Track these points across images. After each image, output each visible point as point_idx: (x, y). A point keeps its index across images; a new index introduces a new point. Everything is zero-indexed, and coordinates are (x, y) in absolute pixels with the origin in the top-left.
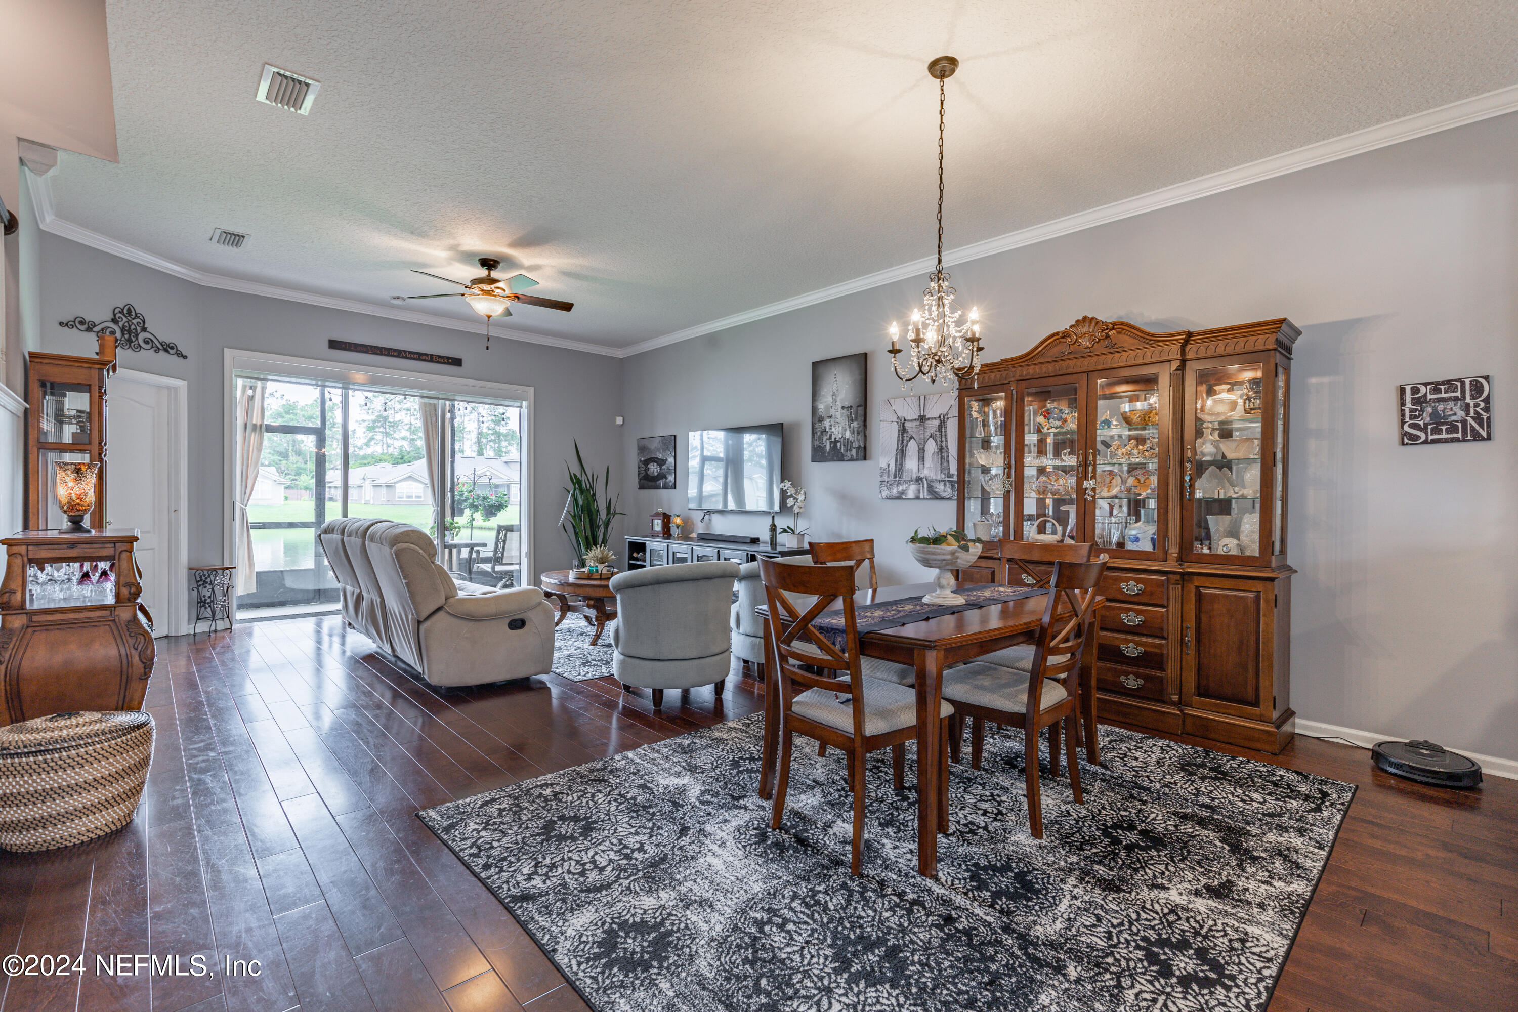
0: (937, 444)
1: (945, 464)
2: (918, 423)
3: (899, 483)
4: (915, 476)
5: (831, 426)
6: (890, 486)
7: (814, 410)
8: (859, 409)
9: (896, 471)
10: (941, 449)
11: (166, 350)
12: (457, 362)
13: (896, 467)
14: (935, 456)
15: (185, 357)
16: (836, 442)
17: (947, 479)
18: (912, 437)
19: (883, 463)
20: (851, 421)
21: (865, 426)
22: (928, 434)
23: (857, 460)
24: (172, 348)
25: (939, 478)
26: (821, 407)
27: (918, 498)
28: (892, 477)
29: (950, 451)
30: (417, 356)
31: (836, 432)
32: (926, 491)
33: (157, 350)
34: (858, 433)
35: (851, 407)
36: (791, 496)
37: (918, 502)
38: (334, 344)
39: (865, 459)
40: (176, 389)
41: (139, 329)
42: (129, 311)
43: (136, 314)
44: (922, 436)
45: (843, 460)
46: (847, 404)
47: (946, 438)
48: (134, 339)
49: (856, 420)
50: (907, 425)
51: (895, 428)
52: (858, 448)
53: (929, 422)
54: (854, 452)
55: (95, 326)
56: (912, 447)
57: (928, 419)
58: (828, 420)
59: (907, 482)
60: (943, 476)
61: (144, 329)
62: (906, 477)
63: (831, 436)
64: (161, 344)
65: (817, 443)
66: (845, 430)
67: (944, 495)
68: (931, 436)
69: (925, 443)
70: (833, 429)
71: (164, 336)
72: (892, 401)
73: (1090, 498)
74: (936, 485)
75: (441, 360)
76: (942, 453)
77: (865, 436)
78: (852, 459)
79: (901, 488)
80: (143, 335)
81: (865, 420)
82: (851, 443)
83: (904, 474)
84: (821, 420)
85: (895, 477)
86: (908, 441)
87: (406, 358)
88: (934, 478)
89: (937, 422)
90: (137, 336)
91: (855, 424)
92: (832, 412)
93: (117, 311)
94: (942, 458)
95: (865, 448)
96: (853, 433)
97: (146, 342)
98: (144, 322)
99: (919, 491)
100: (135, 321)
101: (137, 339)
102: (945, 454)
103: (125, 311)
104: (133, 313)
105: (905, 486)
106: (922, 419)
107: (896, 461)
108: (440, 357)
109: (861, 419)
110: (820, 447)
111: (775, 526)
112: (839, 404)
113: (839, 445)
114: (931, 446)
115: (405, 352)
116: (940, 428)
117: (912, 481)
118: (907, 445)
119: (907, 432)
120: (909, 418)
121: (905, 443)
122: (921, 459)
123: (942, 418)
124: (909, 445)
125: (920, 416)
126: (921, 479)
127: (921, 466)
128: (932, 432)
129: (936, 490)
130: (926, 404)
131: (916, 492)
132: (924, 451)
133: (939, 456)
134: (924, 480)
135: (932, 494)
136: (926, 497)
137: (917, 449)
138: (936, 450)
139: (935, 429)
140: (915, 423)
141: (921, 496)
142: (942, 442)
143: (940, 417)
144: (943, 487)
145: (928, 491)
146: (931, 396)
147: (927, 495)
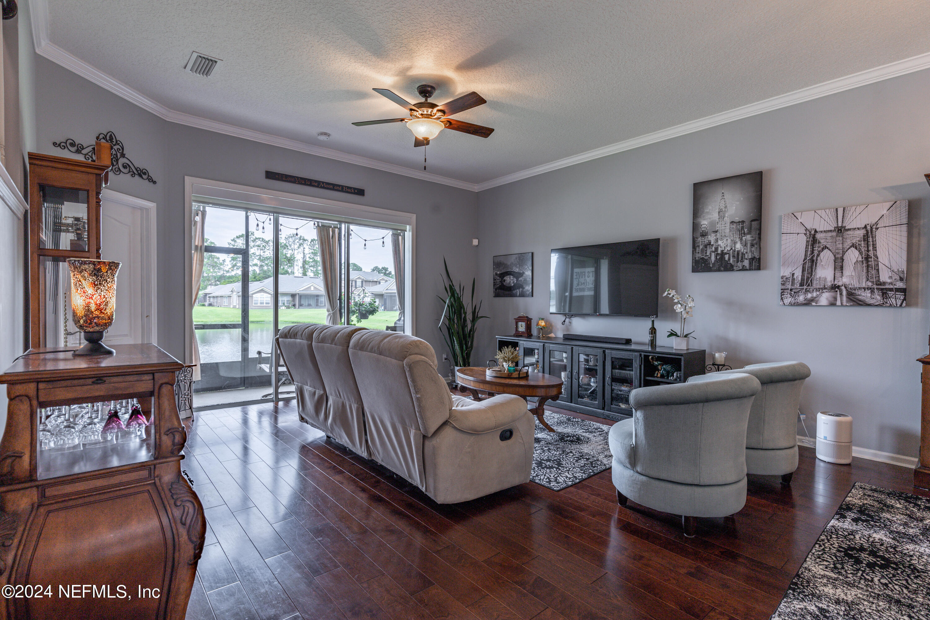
0: (861, 253)
1: (874, 272)
2: (834, 234)
3: (807, 291)
4: (829, 284)
5: (717, 240)
6: (794, 293)
7: (695, 226)
8: (753, 223)
9: (802, 279)
10: (867, 258)
11: (140, 175)
12: (360, 192)
13: (803, 275)
14: (859, 265)
15: (155, 182)
16: (723, 254)
17: (875, 287)
18: (826, 247)
19: (787, 273)
20: (742, 233)
21: (760, 238)
22: (848, 243)
23: (750, 269)
24: (145, 174)
25: (864, 285)
26: (704, 223)
27: (833, 304)
28: (797, 286)
29: (880, 259)
30: (332, 187)
31: (722, 245)
32: (845, 298)
33: (133, 175)
34: (752, 245)
35: (743, 222)
36: (678, 303)
37: (833, 308)
38: (270, 175)
39: (759, 268)
40: (148, 210)
41: (119, 155)
42: (110, 138)
43: (116, 141)
44: (840, 246)
45: (733, 270)
46: (737, 219)
47: (875, 249)
48: (115, 163)
49: (749, 233)
50: (818, 236)
51: (802, 240)
52: (752, 259)
53: (849, 232)
54: (746, 263)
55: (83, 149)
56: (826, 257)
57: (849, 230)
58: (713, 235)
59: (818, 290)
60: (870, 284)
61: (123, 155)
62: (816, 284)
63: (716, 249)
64: (136, 169)
65: (698, 256)
66: (735, 243)
67: (872, 302)
68: (853, 246)
69: (844, 253)
70: (720, 242)
71: (139, 163)
72: (798, 215)
74: (857, 292)
75: (349, 190)
76: (868, 262)
77: (760, 248)
78: (744, 269)
79: (809, 296)
80: (122, 161)
81: (760, 234)
82: (742, 253)
83: (815, 282)
84: (704, 235)
85: (802, 284)
86: (819, 252)
87: (324, 188)
88: (857, 285)
89: (863, 232)
90: (117, 160)
91: (749, 237)
92: (718, 227)
93: (101, 136)
94: (868, 266)
95: (760, 259)
96: (746, 245)
97: (125, 167)
98: (123, 149)
99: (835, 299)
100: (116, 147)
101: (117, 163)
102: (872, 263)
103: (108, 138)
104: (114, 140)
105: (815, 294)
106: (840, 230)
107: (803, 271)
108: (348, 187)
109: (755, 233)
110: (703, 259)
111: (655, 329)
112: (727, 220)
113: (727, 257)
114: (853, 256)
115: (323, 183)
116: (866, 238)
117: (825, 288)
118: (818, 255)
119: (819, 242)
120: (822, 229)
121: (816, 253)
122: (838, 267)
123: (869, 228)
124: (822, 254)
125: (838, 227)
126: (838, 287)
127: (838, 274)
128: (854, 241)
129: (860, 297)
130: (845, 215)
131: (831, 299)
132: (843, 260)
133: (865, 265)
134: (843, 288)
135: (854, 301)
136: (845, 303)
137: (833, 258)
138: (860, 259)
139: (858, 239)
140: (830, 234)
141: (838, 303)
142: (868, 251)
143: (865, 227)
144: (869, 295)
145: (847, 298)
146: (854, 208)
147: (847, 302)
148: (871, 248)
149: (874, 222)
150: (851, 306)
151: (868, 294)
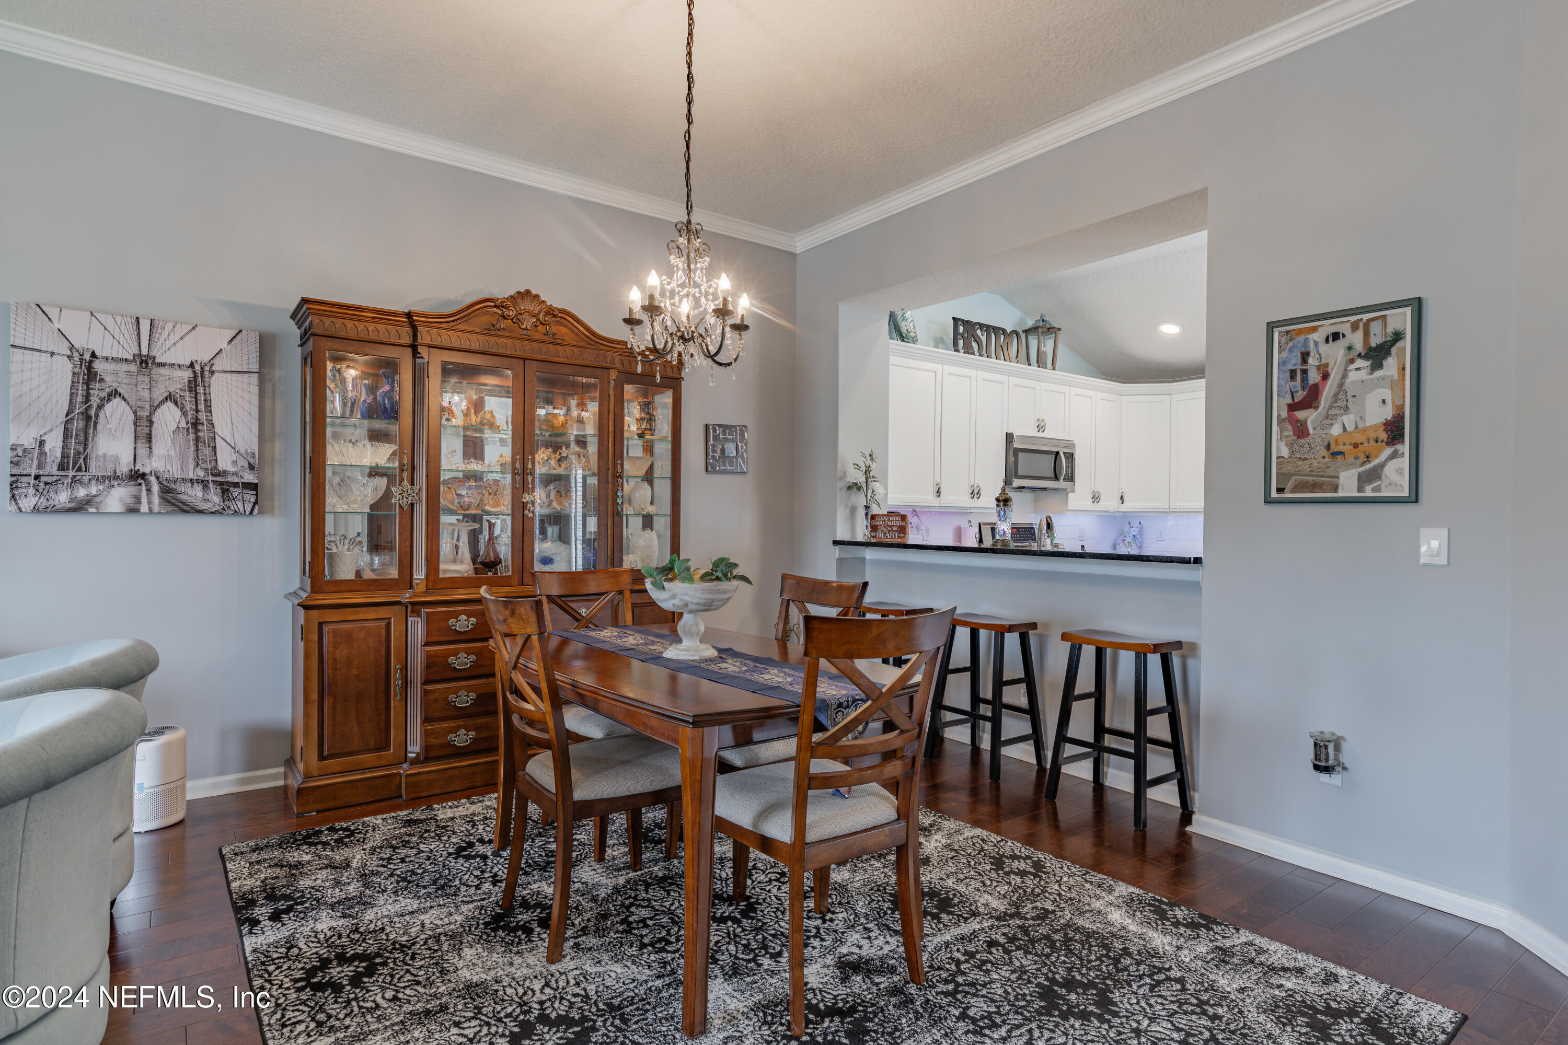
0: (184, 414)
1: (207, 451)
2: (134, 368)
3: (75, 481)
4: (124, 469)
6: (44, 484)
9: (65, 456)
10: (196, 424)
13: (66, 446)
14: (181, 436)
17: (210, 478)
18: (115, 393)
19: (24, 437)
22: (160, 393)
25: (191, 476)
27: (133, 510)
28: (52, 469)
29: (218, 429)
32: (156, 500)
37: (133, 519)
44: (146, 394)
47: (208, 408)
50: (98, 366)
51: (64, 370)
53: (162, 370)
56: (118, 414)
57: (162, 365)
59: (100, 480)
60: (201, 473)
62: (95, 468)
67: (205, 506)
68: (170, 398)
69: (153, 409)
72: (52, 312)
73: (530, 515)
74: (179, 487)
76: (197, 431)
79: (81, 492)
83: (93, 463)
85: (62, 467)
86: (103, 401)
88: (178, 474)
89: (188, 374)
94: (197, 439)
99: (138, 499)
102: (204, 434)
105: (93, 489)
106: (145, 362)
107: (67, 436)
114: (169, 417)
116: (193, 386)
117: (116, 478)
118: (100, 407)
119: (102, 380)
120: (107, 353)
121: (95, 401)
122: (143, 437)
123: (197, 368)
124: (108, 407)
125: (140, 355)
126: (143, 476)
127: (142, 451)
128: (172, 390)
129: (184, 498)
130: (156, 335)
131: (130, 500)
132: (151, 423)
133: (192, 436)
134: (153, 479)
135: (173, 504)
136: (156, 508)
137: (132, 417)
138: (183, 424)
139: (179, 386)
140: (124, 367)
141: (144, 508)
142: (197, 411)
143: (192, 365)
144: (200, 494)
145: (161, 497)
146: (170, 326)
147: (160, 505)
148: (202, 406)
149: (206, 359)
150: (168, 513)
151: (198, 491)
